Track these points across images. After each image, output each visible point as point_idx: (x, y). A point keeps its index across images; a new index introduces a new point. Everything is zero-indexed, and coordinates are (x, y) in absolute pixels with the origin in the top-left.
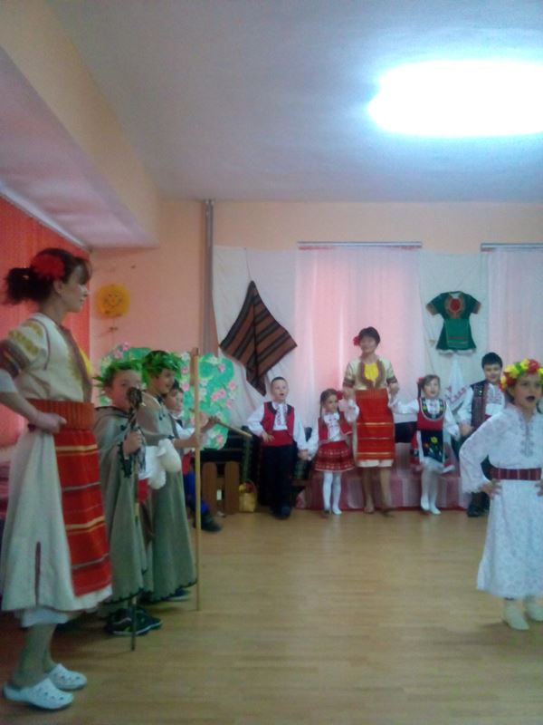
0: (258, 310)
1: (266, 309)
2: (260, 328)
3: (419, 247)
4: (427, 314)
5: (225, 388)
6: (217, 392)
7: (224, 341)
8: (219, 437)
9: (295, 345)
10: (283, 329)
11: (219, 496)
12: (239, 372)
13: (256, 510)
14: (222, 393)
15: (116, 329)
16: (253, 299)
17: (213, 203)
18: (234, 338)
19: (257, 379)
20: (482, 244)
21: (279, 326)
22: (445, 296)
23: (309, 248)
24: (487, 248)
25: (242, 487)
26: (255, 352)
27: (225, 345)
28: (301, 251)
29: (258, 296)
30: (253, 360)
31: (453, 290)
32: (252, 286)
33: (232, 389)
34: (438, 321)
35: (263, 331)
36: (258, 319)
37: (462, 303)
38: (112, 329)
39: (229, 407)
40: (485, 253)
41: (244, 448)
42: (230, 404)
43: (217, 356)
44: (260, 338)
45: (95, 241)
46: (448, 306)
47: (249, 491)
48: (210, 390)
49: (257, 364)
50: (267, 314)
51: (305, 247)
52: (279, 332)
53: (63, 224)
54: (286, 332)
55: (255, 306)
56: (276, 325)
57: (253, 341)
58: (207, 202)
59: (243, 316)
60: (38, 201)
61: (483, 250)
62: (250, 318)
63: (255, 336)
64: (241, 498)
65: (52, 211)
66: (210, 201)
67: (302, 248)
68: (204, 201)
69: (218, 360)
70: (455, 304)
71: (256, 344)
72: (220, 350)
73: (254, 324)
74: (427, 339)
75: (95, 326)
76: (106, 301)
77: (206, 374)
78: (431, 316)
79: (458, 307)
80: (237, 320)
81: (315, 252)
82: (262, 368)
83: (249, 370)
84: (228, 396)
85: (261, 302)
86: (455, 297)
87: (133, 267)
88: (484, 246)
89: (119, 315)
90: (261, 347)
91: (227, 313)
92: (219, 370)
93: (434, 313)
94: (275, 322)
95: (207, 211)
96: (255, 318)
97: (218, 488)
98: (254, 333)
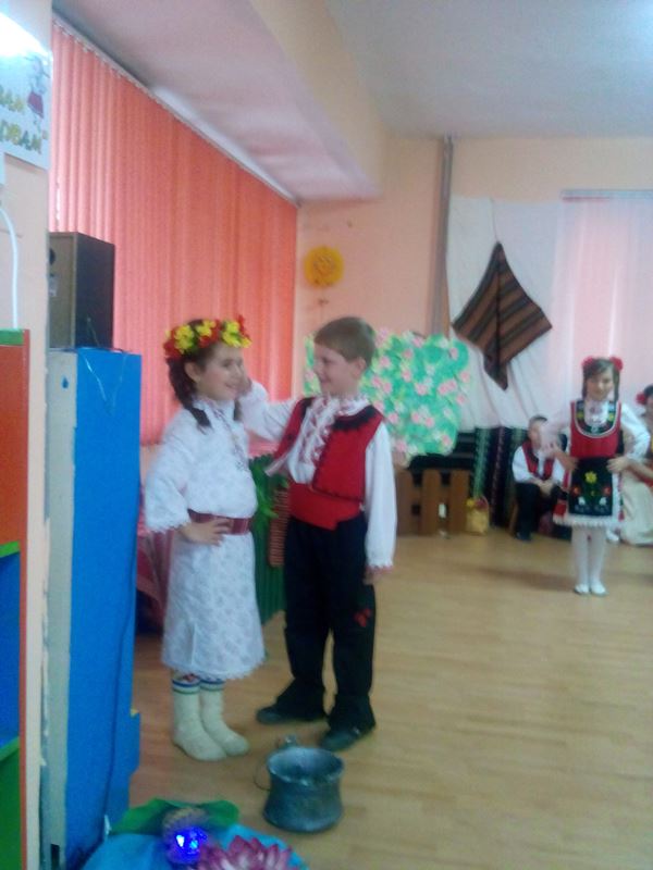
0: (504, 280)
1: (514, 279)
2: (504, 304)
5: (455, 377)
6: (447, 383)
7: (458, 320)
8: (445, 439)
9: (549, 327)
10: (536, 305)
11: (442, 511)
12: (475, 358)
13: (487, 533)
14: (452, 385)
15: (327, 302)
16: (498, 264)
17: (453, 141)
18: (471, 313)
19: (498, 369)
21: (530, 302)
23: (578, 199)
25: (471, 503)
26: (498, 335)
27: (459, 326)
28: (566, 203)
29: (505, 262)
30: (493, 345)
32: (498, 249)
33: (464, 380)
35: (510, 307)
36: (503, 292)
38: (322, 302)
39: (461, 403)
41: (476, 454)
42: (462, 399)
43: (447, 336)
44: (505, 316)
45: (305, 192)
47: (480, 507)
48: (437, 379)
49: (498, 350)
50: (514, 284)
51: (571, 197)
52: (530, 310)
53: (268, 170)
54: (539, 310)
55: (500, 274)
56: (525, 301)
57: (495, 319)
58: (446, 140)
59: (483, 287)
60: (238, 139)
62: (493, 291)
63: (498, 313)
64: (469, 517)
65: (254, 152)
66: (450, 138)
67: (567, 199)
68: (443, 138)
69: (450, 342)
71: (499, 325)
72: (452, 331)
73: (498, 299)
75: (302, 296)
76: (315, 266)
77: (433, 359)
80: (477, 293)
81: (585, 205)
82: (504, 356)
83: (488, 357)
84: (459, 389)
85: (508, 270)
87: (350, 225)
89: (329, 284)
90: (505, 328)
91: (464, 284)
92: (450, 356)
94: (525, 295)
95: (446, 150)
96: (499, 289)
97: (441, 501)
98: (497, 309)
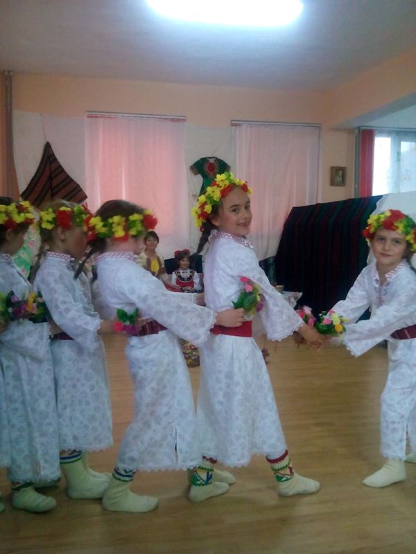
0: (53, 166)
1: (60, 166)
2: (55, 182)
3: (184, 120)
4: (191, 174)
7: (24, 192)
9: (86, 197)
10: (75, 183)
16: (48, 157)
17: (11, 73)
18: (33, 189)
20: (232, 121)
21: (72, 181)
22: (204, 160)
23: (96, 117)
24: (235, 124)
27: (26, 195)
28: (89, 119)
29: (53, 154)
31: (210, 156)
32: (48, 147)
33: (33, 232)
34: (199, 180)
35: (58, 185)
36: (53, 175)
37: (217, 166)
39: (31, 246)
40: (234, 127)
42: (31, 244)
44: (55, 191)
46: (206, 169)
50: (60, 170)
51: (92, 116)
52: (72, 186)
54: (78, 186)
55: (50, 164)
56: (69, 180)
57: (50, 192)
58: (6, 73)
59: (41, 171)
61: (233, 125)
62: (47, 173)
63: (51, 189)
66: (9, 72)
67: (88, 117)
68: (4, 71)
70: (212, 167)
71: (53, 196)
73: (50, 178)
74: (191, 194)
78: (193, 176)
79: (214, 169)
80: (36, 174)
81: (101, 120)
84: (30, 238)
85: (55, 159)
86: (212, 161)
88: (233, 122)
91: (27, 169)
93: (196, 174)
94: (68, 177)
95: (6, 79)
96: (51, 173)
98: (51, 185)
